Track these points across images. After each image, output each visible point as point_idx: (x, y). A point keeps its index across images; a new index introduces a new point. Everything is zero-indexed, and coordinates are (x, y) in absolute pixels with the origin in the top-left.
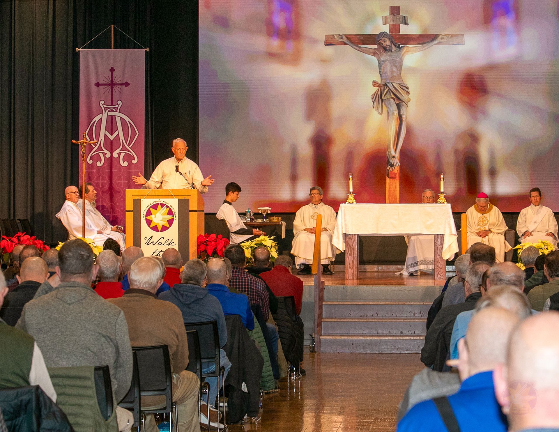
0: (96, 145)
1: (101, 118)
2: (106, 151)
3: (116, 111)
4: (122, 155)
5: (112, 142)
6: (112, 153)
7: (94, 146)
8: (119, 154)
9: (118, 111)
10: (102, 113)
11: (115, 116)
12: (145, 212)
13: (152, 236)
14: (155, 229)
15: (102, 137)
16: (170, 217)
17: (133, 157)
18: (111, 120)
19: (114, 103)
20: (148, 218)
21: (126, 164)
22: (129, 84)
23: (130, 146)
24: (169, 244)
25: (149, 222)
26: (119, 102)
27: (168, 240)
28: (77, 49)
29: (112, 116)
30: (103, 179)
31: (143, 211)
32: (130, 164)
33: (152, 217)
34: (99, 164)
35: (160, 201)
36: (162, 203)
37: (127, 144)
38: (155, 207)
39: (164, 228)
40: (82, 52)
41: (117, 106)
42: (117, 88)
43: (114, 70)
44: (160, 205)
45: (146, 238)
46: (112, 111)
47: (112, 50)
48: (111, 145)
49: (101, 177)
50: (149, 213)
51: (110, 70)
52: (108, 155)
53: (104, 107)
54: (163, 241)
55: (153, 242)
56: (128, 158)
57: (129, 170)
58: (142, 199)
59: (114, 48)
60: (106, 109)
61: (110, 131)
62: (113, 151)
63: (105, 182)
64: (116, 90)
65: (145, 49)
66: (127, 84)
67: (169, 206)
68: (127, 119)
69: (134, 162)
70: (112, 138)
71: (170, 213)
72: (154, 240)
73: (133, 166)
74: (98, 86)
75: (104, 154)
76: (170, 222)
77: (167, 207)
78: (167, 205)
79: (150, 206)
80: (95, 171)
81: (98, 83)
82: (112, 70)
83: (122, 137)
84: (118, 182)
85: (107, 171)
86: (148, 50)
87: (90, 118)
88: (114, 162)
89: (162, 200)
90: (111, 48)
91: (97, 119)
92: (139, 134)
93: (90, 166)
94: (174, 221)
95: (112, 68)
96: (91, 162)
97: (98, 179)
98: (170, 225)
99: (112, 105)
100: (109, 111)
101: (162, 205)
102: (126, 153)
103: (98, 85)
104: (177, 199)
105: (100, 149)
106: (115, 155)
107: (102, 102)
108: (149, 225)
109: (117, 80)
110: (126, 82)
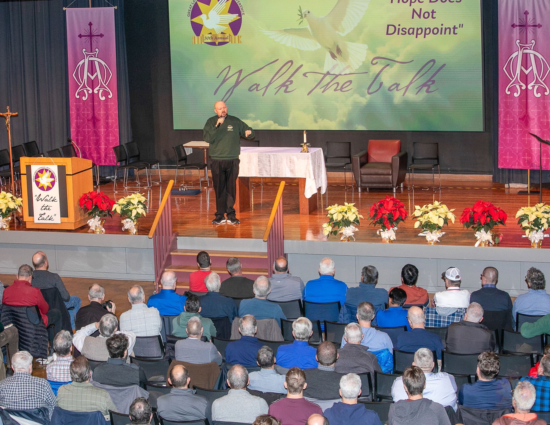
0: (81, 84)
1: (84, 62)
2: (89, 88)
3: (95, 57)
4: (101, 91)
5: (93, 81)
6: (93, 90)
7: (80, 85)
8: (98, 91)
9: (96, 57)
10: (85, 59)
11: (94, 61)
12: (35, 176)
13: (40, 194)
14: (42, 188)
15: (85, 77)
16: (52, 180)
17: (109, 93)
18: (92, 63)
19: (93, 50)
20: (37, 180)
21: (103, 98)
22: (103, 35)
23: (106, 84)
24: (53, 201)
25: (38, 183)
26: (97, 50)
27: (52, 197)
28: (64, 8)
29: (92, 61)
30: (88, 110)
31: (33, 175)
32: (107, 98)
33: (39, 180)
34: (84, 99)
35: (45, 167)
36: (46, 168)
37: (104, 82)
38: (41, 171)
39: (49, 188)
40: (68, 10)
41: (95, 53)
42: (95, 39)
43: (92, 24)
44: (44, 171)
45: (36, 196)
46: (92, 56)
47: (90, 9)
48: (92, 84)
49: (86, 109)
50: (37, 176)
51: (89, 24)
52: (90, 92)
53: (86, 54)
54: (48, 198)
55: (41, 199)
56: (106, 94)
57: (106, 104)
58: (32, 166)
59: (91, 7)
60: (87, 55)
61: (91, 72)
62: (94, 88)
63: (89, 112)
64: (94, 41)
65: (114, 7)
66: (102, 35)
67: (51, 171)
68: (103, 63)
69: (110, 97)
70: (92, 78)
71: (52, 176)
72: (42, 197)
73: (109, 100)
74: (81, 38)
75: (88, 91)
76: (53, 183)
77: (50, 172)
78: (50, 170)
79: (38, 171)
80: (81, 104)
81: (80, 34)
82: (90, 24)
83: (100, 77)
84: (98, 112)
85: (90, 104)
86: (116, 7)
87: (76, 63)
88: (95, 97)
89: (46, 167)
90: (89, 7)
91: (81, 63)
92: (113, 75)
93: (78, 100)
94: (56, 182)
95: (90, 23)
96: (78, 97)
97: (84, 110)
98: (53, 186)
99: (91, 52)
100: (89, 57)
101: (46, 170)
102: (104, 90)
103: (80, 36)
104: (57, 166)
105: (84, 86)
106: (96, 92)
107: (84, 50)
108: (38, 186)
109: (94, 33)
110: (101, 34)
